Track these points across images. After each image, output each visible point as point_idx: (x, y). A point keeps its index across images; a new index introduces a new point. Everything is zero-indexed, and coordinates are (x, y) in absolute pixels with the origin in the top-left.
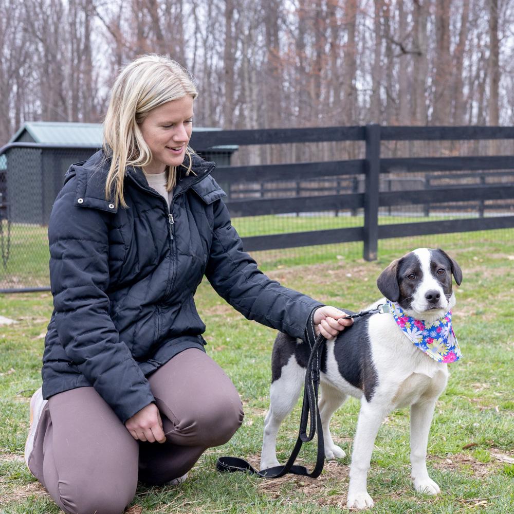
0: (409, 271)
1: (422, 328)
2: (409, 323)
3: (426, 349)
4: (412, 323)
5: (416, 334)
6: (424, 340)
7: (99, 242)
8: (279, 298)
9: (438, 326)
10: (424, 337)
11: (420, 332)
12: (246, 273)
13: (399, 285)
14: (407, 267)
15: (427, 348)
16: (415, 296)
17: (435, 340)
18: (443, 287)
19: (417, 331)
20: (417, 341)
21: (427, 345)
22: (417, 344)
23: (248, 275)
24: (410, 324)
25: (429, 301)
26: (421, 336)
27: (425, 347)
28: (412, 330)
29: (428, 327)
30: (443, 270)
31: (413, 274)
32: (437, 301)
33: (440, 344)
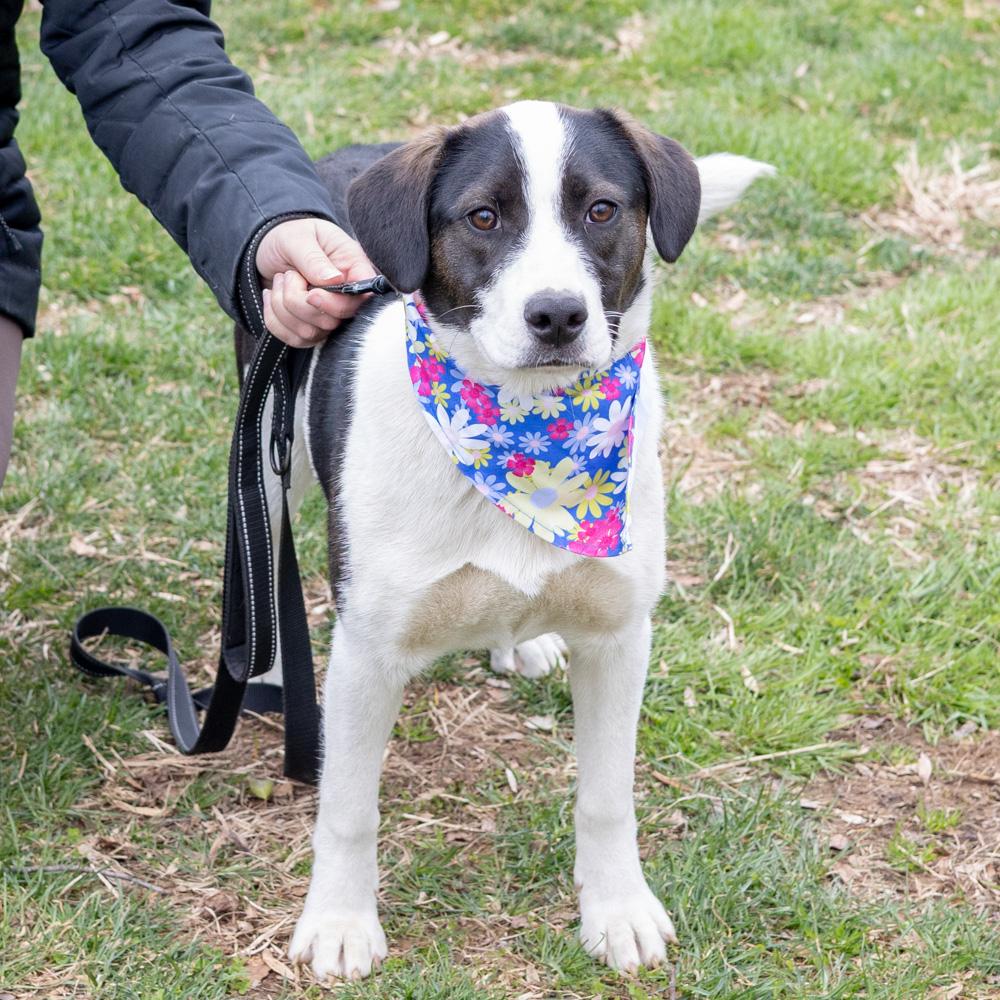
0: (475, 193)
1: (488, 414)
2: (444, 386)
3: (505, 492)
4: (457, 388)
5: (464, 433)
6: (496, 460)
8: (190, 151)
9: (556, 415)
10: (496, 450)
11: (480, 429)
12: (126, 29)
13: (431, 236)
14: (474, 175)
15: (510, 489)
16: (487, 298)
17: (541, 467)
18: (603, 275)
19: (470, 423)
20: (469, 460)
21: (510, 477)
22: (468, 470)
23: (128, 37)
24: (448, 391)
25: (537, 335)
26: (486, 445)
27: (501, 486)
28: (451, 416)
29: (511, 414)
30: (611, 204)
31: (490, 206)
32: (571, 338)
33: (569, 478)
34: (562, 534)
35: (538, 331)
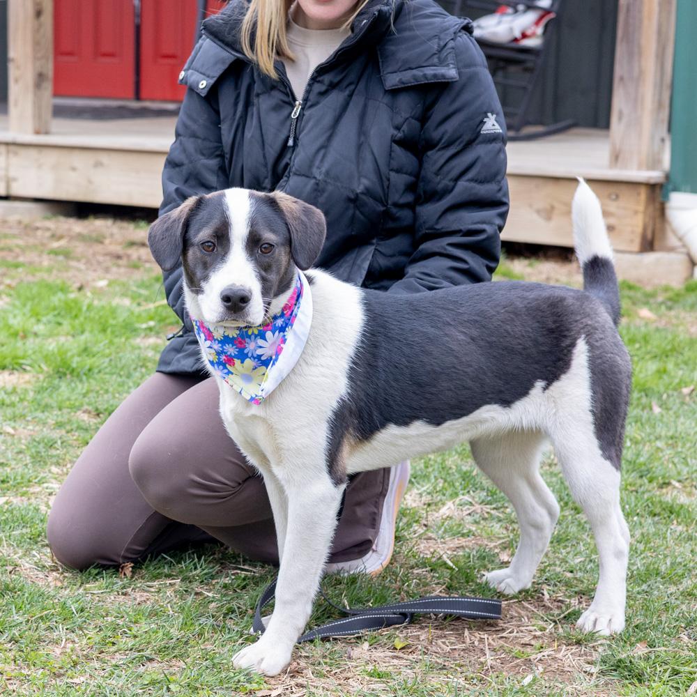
0: (205, 233)
1: (209, 335)
3: (228, 374)
6: (220, 358)
7: (204, 139)
10: (219, 354)
15: (230, 372)
18: (264, 280)
21: (228, 367)
26: (214, 351)
27: (226, 371)
30: (271, 245)
31: (212, 240)
32: (242, 309)
33: (253, 369)
34: (254, 396)
35: (225, 303)
